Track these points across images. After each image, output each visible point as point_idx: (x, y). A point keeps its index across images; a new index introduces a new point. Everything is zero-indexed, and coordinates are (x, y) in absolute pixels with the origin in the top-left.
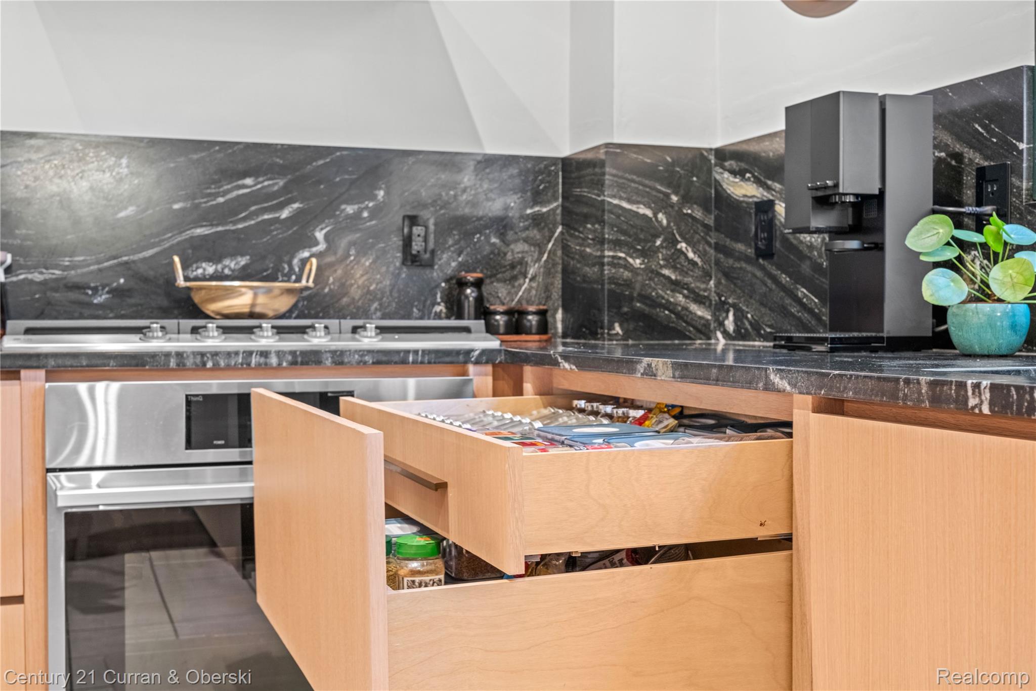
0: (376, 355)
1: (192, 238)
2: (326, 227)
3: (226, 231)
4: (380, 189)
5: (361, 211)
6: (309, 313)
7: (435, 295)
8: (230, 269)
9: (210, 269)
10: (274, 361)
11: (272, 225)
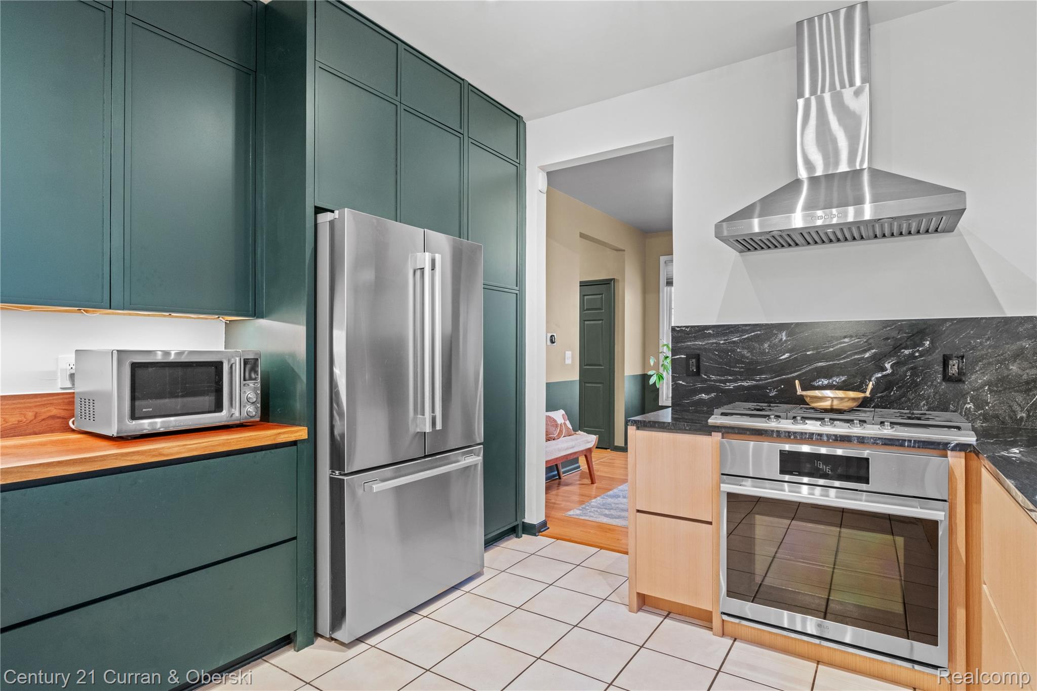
0: (883, 440)
1: (816, 367)
2: (892, 361)
3: (834, 364)
4: (927, 340)
5: (913, 353)
6: (881, 405)
7: (966, 398)
8: (836, 382)
9: (826, 382)
10: (825, 438)
11: (859, 361)
